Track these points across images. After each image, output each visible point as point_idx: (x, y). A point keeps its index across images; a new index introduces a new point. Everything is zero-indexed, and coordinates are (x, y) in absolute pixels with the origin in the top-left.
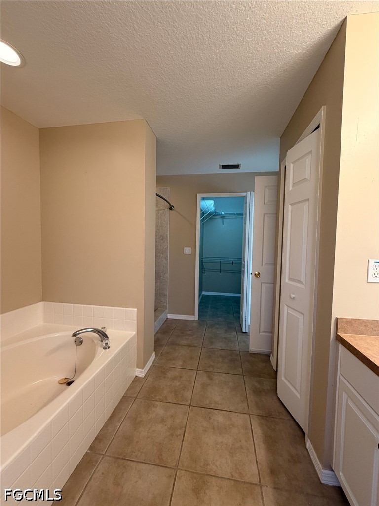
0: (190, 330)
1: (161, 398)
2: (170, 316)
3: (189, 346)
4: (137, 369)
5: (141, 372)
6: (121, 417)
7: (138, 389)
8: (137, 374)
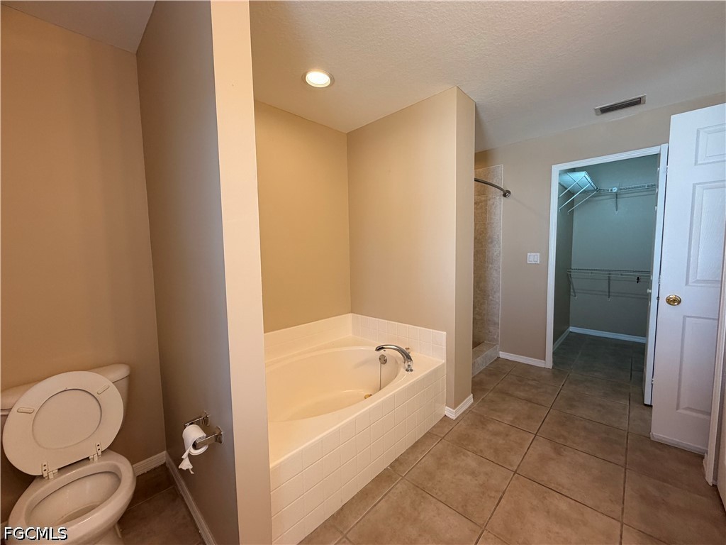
0: (534, 380)
1: (475, 449)
2: (503, 355)
3: (529, 401)
4: (447, 407)
5: (452, 413)
6: (424, 451)
7: (446, 430)
8: (446, 413)
